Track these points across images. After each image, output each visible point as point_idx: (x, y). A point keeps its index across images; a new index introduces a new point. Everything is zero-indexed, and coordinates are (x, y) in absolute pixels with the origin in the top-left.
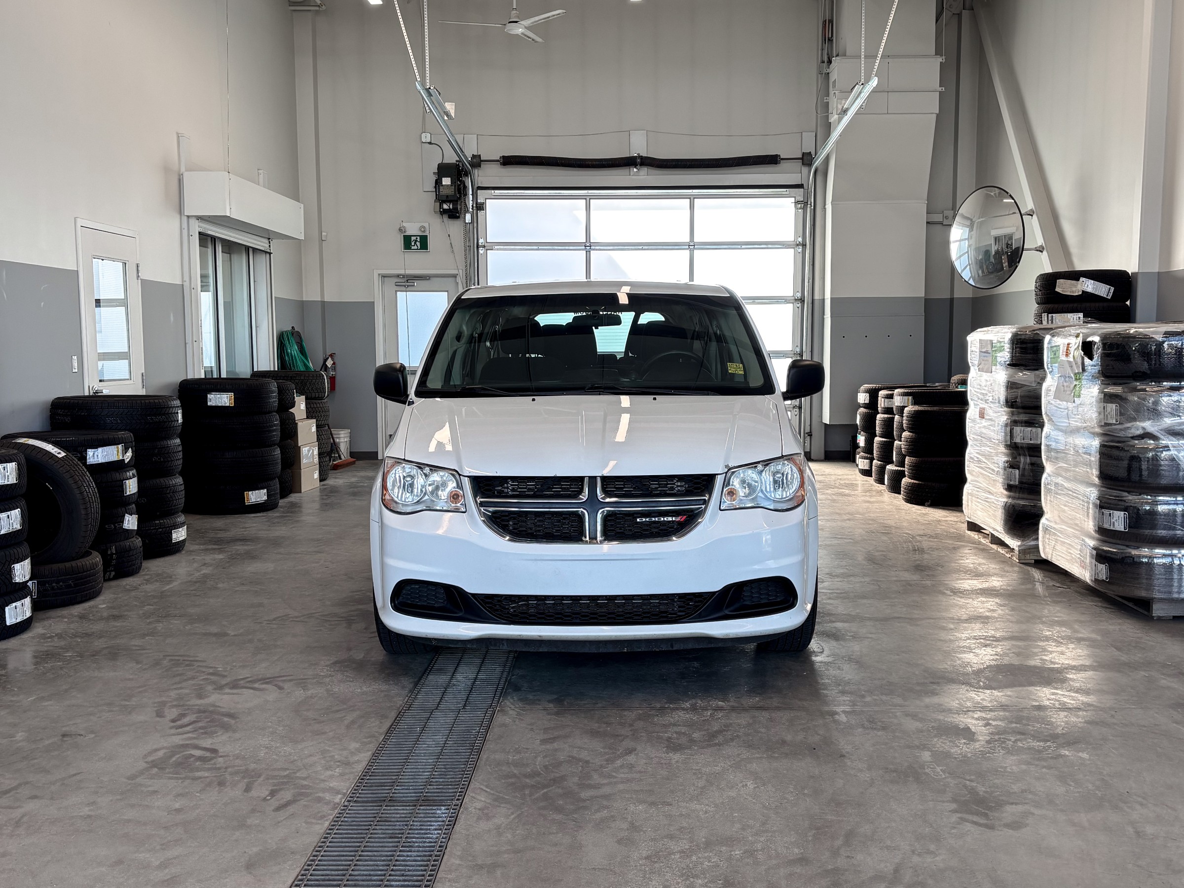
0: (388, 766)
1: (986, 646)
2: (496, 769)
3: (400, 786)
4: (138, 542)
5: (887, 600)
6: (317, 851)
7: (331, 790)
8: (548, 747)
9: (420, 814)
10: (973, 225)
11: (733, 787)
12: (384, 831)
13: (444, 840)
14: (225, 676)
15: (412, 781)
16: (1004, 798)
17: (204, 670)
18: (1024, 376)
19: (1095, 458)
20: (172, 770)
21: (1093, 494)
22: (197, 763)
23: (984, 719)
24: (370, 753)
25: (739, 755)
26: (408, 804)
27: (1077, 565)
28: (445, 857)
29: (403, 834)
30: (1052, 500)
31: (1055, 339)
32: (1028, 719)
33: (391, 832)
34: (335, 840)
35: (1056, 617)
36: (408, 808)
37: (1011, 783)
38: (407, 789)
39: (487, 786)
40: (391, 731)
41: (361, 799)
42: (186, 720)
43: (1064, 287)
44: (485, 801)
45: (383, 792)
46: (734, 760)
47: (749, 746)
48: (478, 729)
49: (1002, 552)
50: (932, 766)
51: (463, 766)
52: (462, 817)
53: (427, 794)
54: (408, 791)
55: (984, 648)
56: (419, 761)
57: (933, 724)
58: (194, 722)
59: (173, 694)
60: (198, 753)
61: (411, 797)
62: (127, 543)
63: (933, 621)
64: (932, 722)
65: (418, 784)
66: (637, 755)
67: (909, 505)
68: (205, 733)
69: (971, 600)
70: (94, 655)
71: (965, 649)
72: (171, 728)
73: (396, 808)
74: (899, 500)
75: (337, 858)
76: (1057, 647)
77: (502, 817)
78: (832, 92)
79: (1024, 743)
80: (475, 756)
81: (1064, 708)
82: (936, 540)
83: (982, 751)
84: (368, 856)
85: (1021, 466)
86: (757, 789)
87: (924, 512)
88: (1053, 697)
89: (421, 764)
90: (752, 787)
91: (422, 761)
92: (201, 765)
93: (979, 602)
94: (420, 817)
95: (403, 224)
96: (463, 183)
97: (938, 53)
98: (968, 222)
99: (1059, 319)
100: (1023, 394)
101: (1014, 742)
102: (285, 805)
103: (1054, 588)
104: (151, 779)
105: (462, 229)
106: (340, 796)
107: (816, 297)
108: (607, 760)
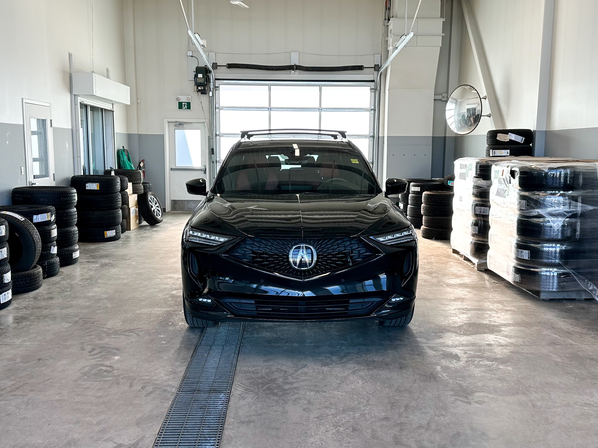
1: (463, 313)
2: (244, 375)
3: (201, 383)
4: (58, 259)
6: (168, 416)
7: (170, 386)
8: (267, 364)
9: (212, 397)
10: (457, 103)
11: (352, 383)
12: (197, 406)
13: (225, 410)
14: (111, 329)
15: (207, 381)
16: (474, 389)
17: (100, 326)
18: (482, 182)
19: (515, 225)
20: (93, 377)
21: (514, 241)
22: (105, 373)
23: (464, 350)
24: (185, 367)
25: (354, 368)
26: (206, 392)
27: (505, 274)
30: (494, 242)
31: (497, 167)
32: (484, 350)
33: (200, 406)
34: (175, 410)
35: (495, 299)
36: (206, 394)
37: (477, 382)
39: (241, 383)
40: (193, 356)
41: (184, 390)
42: (95, 352)
43: (501, 137)
44: (241, 391)
45: (194, 387)
46: (352, 370)
47: (359, 363)
48: (233, 355)
49: (469, 265)
50: (441, 373)
51: (229, 373)
52: (232, 399)
53: (214, 387)
54: (205, 386)
56: (208, 371)
57: (441, 353)
58: (100, 353)
59: (87, 338)
60: (104, 368)
61: (207, 389)
62: (52, 260)
63: (438, 300)
64: (440, 351)
65: (210, 383)
66: (308, 368)
67: (424, 239)
68: (106, 358)
70: (44, 318)
71: (454, 315)
72: (89, 356)
73: (201, 394)
75: (177, 419)
76: (496, 314)
77: (250, 398)
78: (389, 35)
79: (482, 362)
80: (234, 369)
81: (500, 345)
82: (438, 258)
83: (464, 366)
84: (191, 418)
85: (479, 225)
86: (363, 384)
87: (431, 243)
88: (495, 339)
89: (209, 373)
90: (361, 383)
91: (210, 371)
92: (107, 374)
93: (459, 290)
94: (213, 399)
95: (178, 96)
96: (208, 76)
97: (442, 16)
98: (455, 101)
99: (498, 152)
100: (480, 191)
101: (478, 362)
102: (150, 393)
103: (494, 283)
104: (85, 381)
105: (208, 99)
106: (174, 389)
107: (380, 135)
108: (294, 371)
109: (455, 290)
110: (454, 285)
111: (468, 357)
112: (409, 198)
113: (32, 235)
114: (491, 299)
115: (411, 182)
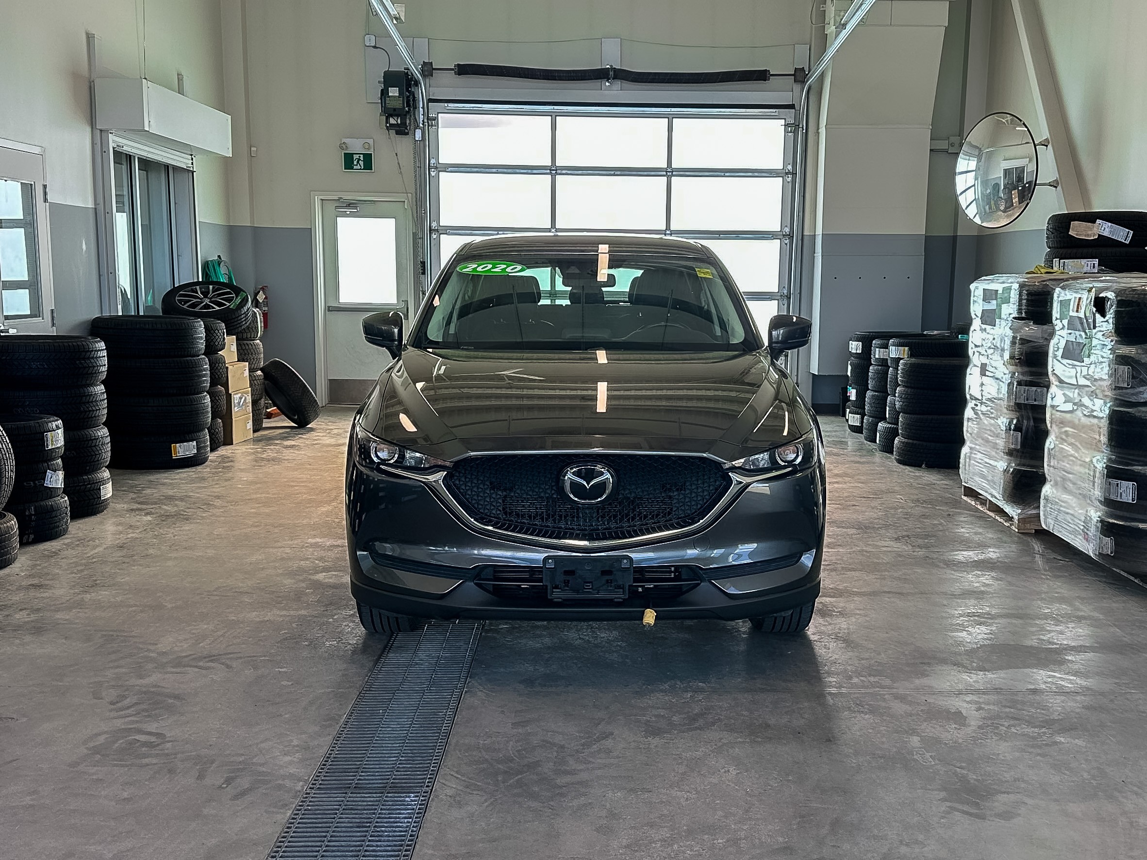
0: (351, 750)
1: (980, 624)
2: (467, 754)
3: (365, 772)
4: (65, 500)
5: (876, 573)
6: (280, 842)
7: (291, 776)
8: (520, 730)
9: (387, 801)
10: (982, 156)
11: (714, 773)
12: (351, 820)
13: (415, 829)
15: (377, 766)
16: (995, 787)
18: (1031, 330)
19: (1104, 424)
20: (115, 757)
22: (144, 749)
23: (977, 702)
24: (331, 737)
25: (720, 739)
26: (374, 791)
27: (1080, 537)
28: (417, 846)
29: (370, 823)
31: (1066, 292)
32: (1023, 703)
34: (299, 830)
35: (1057, 593)
36: (374, 795)
37: (1003, 771)
39: (457, 772)
40: (352, 713)
41: (325, 786)
42: (127, 702)
43: (1078, 230)
45: (348, 779)
46: (716, 745)
47: (731, 730)
48: (445, 711)
49: (1000, 520)
50: (921, 753)
51: (431, 751)
52: (433, 805)
53: (394, 781)
54: (374, 777)
55: (979, 626)
56: (384, 745)
57: (922, 708)
58: (136, 704)
59: (110, 673)
60: (142, 738)
61: (376, 784)
62: (52, 502)
64: (922, 705)
65: (384, 770)
66: (614, 739)
67: (901, 466)
68: (149, 716)
69: (965, 573)
71: (958, 627)
72: (111, 711)
73: (363, 795)
74: (891, 461)
75: (302, 849)
76: (1056, 625)
79: (1018, 728)
80: (444, 741)
81: (1062, 692)
82: (929, 506)
83: (974, 736)
84: (334, 846)
85: (1024, 428)
86: (740, 775)
87: (917, 474)
88: (1050, 680)
89: (387, 749)
90: (734, 773)
91: (387, 745)
92: (148, 751)
93: (974, 575)
94: (389, 805)
95: (344, 140)
96: (413, 94)
98: (976, 153)
99: (1073, 266)
100: (1028, 350)
101: (1007, 728)
102: (243, 794)
103: (1054, 561)
104: (95, 766)
105: (411, 147)
106: (301, 783)
107: (807, 233)
110: (963, 563)
111: (984, 719)
114: (1047, 593)
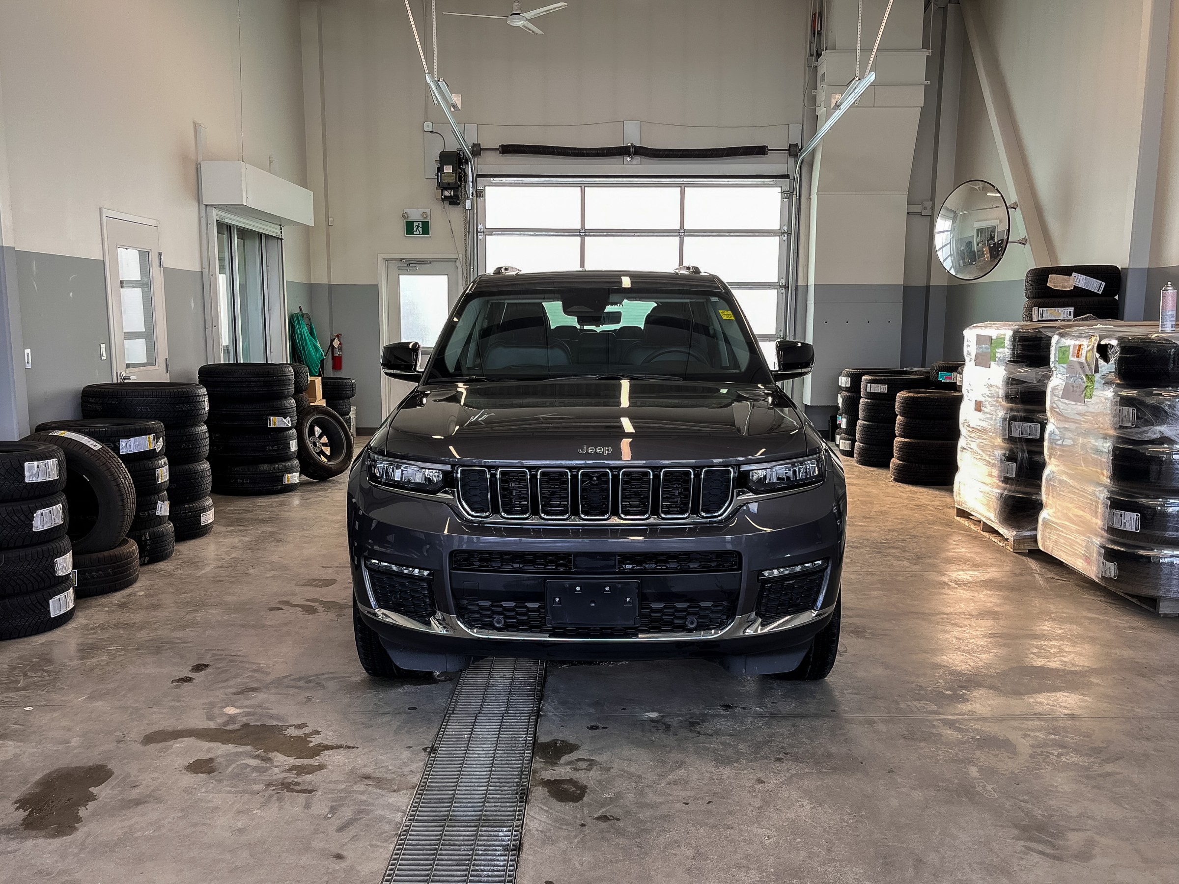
0: (442, 778)
3: (458, 802)
4: (170, 526)
7: (391, 806)
9: (482, 836)
10: (957, 217)
11: (789, 808)
14: (268, 673)
15: (469, 796)
16: (1063, 823)
17: (246, 666)
18: (1024, 372)
19: (1107, 460)
20: (229, 782)
21: (1103, 495)
22: (253, 774)
23: (1021, 729)
24: (423, 763)
26: (469, 824)
30: (1054, 496)
31: (1063, 340)
32: (1065, 729)
33: (457, 857)
36: (470, 828)
38: (465, 807)
39: (545, 804)
40: (440, 738)
41: (423, 818)
42: (237, 724)
43: (1056, 282)
44: (545, 823)
45: (443, 810)
46: (785, 776)
47: (797, 760)
48: (524, 736)
49: (994, 540)
50: (982, 784)
51: (517, 780)
52: (526, 841)
53: (486, 813)
56: (472, 773)
57: (972, 735)
58: (245, 726)
60: (253, 762)
61: (470, 816)
62: (161, 529)
63: (945, 616)
64: (970, 732)
65: (476, 800)
66: (687, 769)
68: (257, 739)
70: (138, 649)
72: (224, 733)
73: (458, 828)
76: (1073, 647)
77: (565, 841)
78: (819, 87)
79: (1068, 757)
83: (1028, 766)
85: (1019, 459)
86: (814, 810)
88: (1082, 704)
89: (475, 777)
90: (809, 807)
91: (475, 773)
92: (258, 776)
93: (984, 595)
94: (484, 840)
95: (406, 210)
96: (464, 170)
97: (925, 46)
98: (952, 215)
99: (1050, 313)
100: (1023, 390)
101: (1057, 756)
102: (348, 824)
103: (1053, 580)
105: (462, 215)
106: (400, 814)
107: (800, 283)
108: (659, 775)
109: (976, 594)
110: (972, 582)
111: (1033, 746)
112: (861, 407)
113: (115, 480)
114: (1055, 613)
115: (864, 375)
